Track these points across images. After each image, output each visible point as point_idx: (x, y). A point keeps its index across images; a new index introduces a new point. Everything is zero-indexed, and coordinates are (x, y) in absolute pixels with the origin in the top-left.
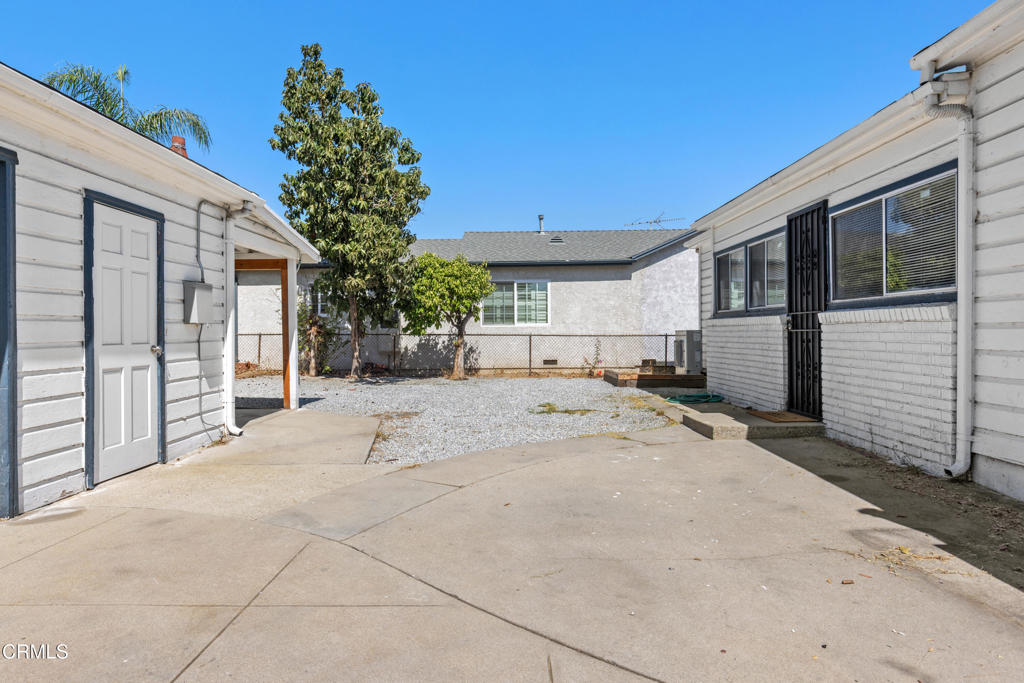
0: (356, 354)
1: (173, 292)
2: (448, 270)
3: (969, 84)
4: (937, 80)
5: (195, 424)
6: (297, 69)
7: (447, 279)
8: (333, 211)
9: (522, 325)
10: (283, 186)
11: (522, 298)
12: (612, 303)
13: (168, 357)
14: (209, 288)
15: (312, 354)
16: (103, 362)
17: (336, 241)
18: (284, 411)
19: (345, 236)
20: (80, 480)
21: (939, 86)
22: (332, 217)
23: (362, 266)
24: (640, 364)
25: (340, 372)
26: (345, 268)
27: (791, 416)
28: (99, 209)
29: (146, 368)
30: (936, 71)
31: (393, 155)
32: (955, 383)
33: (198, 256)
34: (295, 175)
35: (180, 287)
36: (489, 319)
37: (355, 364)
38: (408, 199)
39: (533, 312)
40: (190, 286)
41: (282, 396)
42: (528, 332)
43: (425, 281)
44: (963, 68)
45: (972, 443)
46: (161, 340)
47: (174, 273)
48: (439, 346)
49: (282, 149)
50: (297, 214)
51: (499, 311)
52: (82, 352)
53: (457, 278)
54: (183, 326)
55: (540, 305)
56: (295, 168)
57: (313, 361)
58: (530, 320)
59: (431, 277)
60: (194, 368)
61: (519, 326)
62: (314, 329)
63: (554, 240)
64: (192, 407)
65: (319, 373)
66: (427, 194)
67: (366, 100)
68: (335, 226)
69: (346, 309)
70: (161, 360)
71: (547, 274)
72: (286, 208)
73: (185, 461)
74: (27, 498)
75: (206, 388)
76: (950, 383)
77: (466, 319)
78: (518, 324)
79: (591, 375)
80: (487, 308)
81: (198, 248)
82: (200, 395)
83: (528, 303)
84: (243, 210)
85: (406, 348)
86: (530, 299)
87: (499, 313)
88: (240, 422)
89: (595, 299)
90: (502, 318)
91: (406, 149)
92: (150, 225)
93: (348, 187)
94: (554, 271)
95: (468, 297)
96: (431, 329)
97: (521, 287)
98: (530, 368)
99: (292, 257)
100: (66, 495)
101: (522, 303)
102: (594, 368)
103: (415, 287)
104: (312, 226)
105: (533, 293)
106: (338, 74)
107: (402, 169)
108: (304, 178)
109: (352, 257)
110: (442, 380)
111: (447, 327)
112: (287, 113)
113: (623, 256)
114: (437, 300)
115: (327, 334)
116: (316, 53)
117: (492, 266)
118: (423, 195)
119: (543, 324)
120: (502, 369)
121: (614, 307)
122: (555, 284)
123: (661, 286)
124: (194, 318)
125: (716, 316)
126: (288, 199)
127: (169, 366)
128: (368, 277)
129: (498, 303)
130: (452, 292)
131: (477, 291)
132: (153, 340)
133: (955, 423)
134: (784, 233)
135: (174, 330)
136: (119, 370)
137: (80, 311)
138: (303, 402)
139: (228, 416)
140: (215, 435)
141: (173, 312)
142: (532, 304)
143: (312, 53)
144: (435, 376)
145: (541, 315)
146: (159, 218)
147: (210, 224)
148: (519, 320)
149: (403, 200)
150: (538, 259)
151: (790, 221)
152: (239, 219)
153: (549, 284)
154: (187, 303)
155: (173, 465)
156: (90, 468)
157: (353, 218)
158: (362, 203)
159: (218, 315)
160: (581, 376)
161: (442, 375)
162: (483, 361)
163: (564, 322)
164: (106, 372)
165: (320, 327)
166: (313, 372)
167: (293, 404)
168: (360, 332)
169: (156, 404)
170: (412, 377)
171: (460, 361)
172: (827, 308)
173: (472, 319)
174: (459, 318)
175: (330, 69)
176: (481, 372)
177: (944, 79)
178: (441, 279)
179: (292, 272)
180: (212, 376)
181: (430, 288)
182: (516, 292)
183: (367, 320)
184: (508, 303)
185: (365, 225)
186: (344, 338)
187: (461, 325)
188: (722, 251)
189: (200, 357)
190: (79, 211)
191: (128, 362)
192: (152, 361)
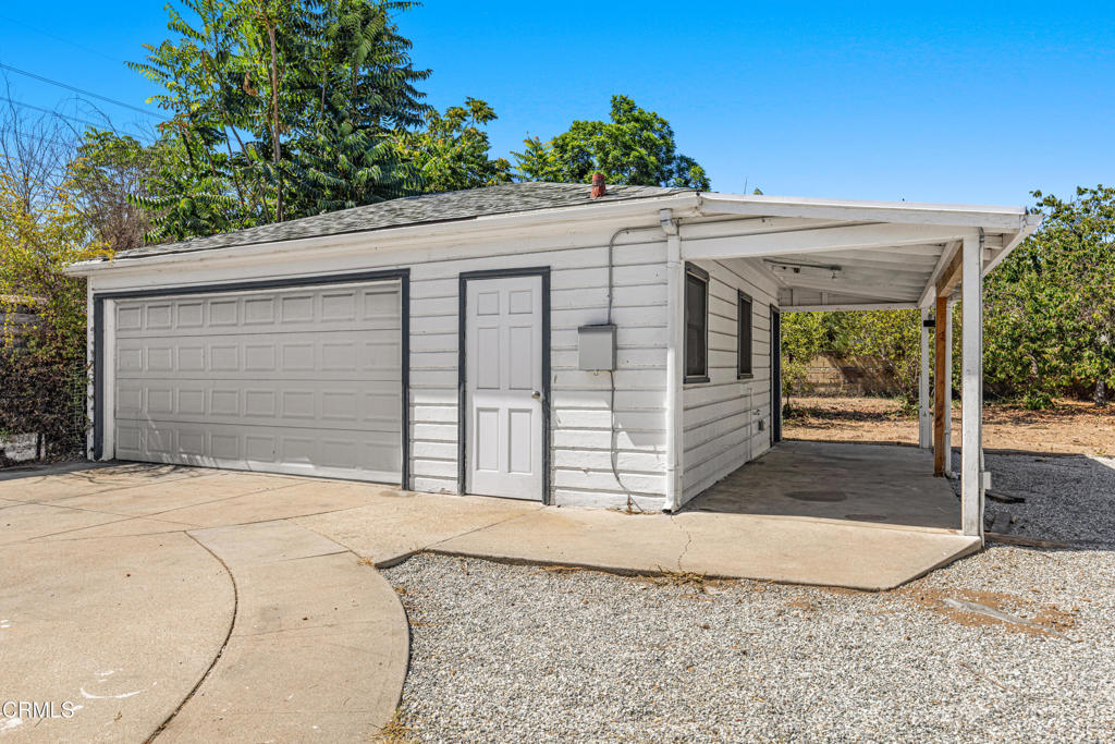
1: (564, 339)
5: (603, 481)
13: (556, 404)
16: (478, 402)
20: (454, 486)
28: (475, 283)
29: (526, 411)
33: (610, 296)
35: (575, 333)
46: (546, 386)
47: (568, 319)
52: (457, 393)
54: (583, 373)
60: (603, 418)
64: (597, 460)
70: (546, 405)
74: (418, 482)
75: (626, 445)
81: (611, 286)
82: (614, 451)
92: (534, 281)
100: (443, 492)
127: (558, 413)
132: (537, 386)
135: (567, 378)
136: (496, 410)
137: (456, 364)
141: (563, 359)
146: (545, 273)
147: (639, 253)
156: (462, 481)
164: (483, 409)
169: (540, 445)
180: (642, 432)
189: (612, 409)
190: (456, 290)
191: (504, 404)
192: (536, 406)
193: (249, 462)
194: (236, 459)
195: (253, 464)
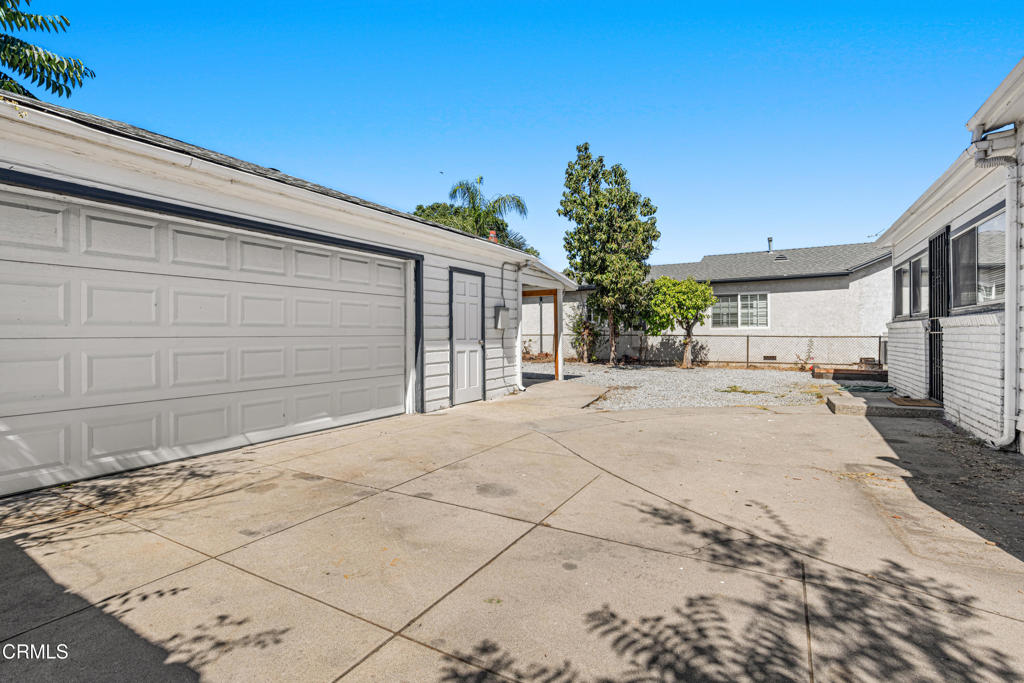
0: (613, 349)
1: (489, 313)
2: (677, 289)
3: (1016, 139)
4: (984, 139)
5: (500, 383)
6: (574, 162)
7: (677, 295)
8: (595, 253)
9: (745, 327)
10: (565, 239)
11: (744, 307)
12: (829, 309)
13: (487, 346)
14: (508, 309)
15: (585, 348)
16: (457, 348)
17: (596, 273)
18: (554, 381)
19: (603, 269)
20: (447, 403)
21: (984, 145)
22: (593, 257)
23: (613, 289)
24: (858, 361)
25: (603, 361)
26: (604, 291)
27: (929, 403)
28: (455, 274)
29: (476, 351)
30: (984, 132)
31: (637, 211)
32: (1003, 374)
33: (502, 293)
34: (572, 230)
35: (493, 310)
36: (716, 323)
37: (612, 355)
38: (644, 242)
39: (755, 318)
40: (497, 309)
41: (554, 373)
42: (746, 334)
43: (661, 297)
44: (1012, 126)
45: (1016, 421)
46: (483, 337)
47: (490, 302)
48: (677, 344)
49: (565, 215)
50: (574, 256)
51: (725, 317)
52: (448, 342)
53: (684, 293)
54: (494, 330)
55: (761, 312)
56: (572, 226)
57: (586, 353)
58: (752, 324)
59: (665, 294)
60: (500, 352)
61: (742, 329)
62: (587, 331)
63: (778, 258)
64: (499, 373)
65: (589, 361)
66: (658, 237)
67: (619, 175)
68: (595, 263)
69: (606, 318)
70: (483, 347)
71: (767, 287)
72: (568, 253)
73: (494, 400)
74: (428, 406)
75: (506, 364)
76: (999, 374)
77: (693, 324)
78: (741, 327)
79: (802, 369)
80: (715, 315)
81: (502, 288)
82: (503, 367)
83: (750, 311)
84: (526, 265)
85: (652, 346)
86: (752, 307)
87: (725, 319)
88: (526, 385)
89: (812, 306)
90: (728, 323)
91: (645, 205)
92: (478, 279)
93: (604, 237)
94: (773, 285)
95: (694, 308)
96: (668, 331)
97: (744, 298)
98: (748, 362)
99: (560, 288)
100: (442, 408)
101: (745, 311)
102: (806, 363)
103: (653, 302)
104: (583, 264)
105: (755, 302)
106: (601, 160)
107: (644, 219)
108: (578, 232)
109: (606, 283)
110: (674, 368)
111: (680, 331)
112: (568, 191)
113: (841, 269)
114: (668, 310)
115: (595, 335)
116: (586, 149)
117: (713, 283)
118: (655, 237)
119: (765, 328)
120: (728, 362)
121: (831, 312)
122: (773, 294)
123: (881, 293)
124: (499, 326)
125: (895, 320)
126: (569, 246)
127: (487, 351)
128: (617, 296)
129: (725, 311)
130: (680, 305)
131: (700, 302)
132: (480, 337)
133: (1003, 405)
134: (927, 253)
135: (490, 333)
136: (464, 352)
137: (447, 324)
138: (566, 377)
139: (518, 380)
140: (511, 389)
141: (489, 323)
142: (754, 311)
143: (584, 149)
144: (670, 365)
145: (762, 320)
146: (482, 275)
147: (509, 275)
148: (743, 324)
149: (640, 243)
150: (759, 275)
151: (930, 242)
152: (525, 270)
153: (769, 296)
154: (496, 318)
155: (488, 401)
156: (451, 398)
157: (608, 256)
158: (615, 246)
159: (512, 324)
160: (791, 369)
161: (674, 365)
162: (711, 357)
163: (782, 326)
164: (459, 352)
165: (591, 330)
166: (586, 360)
167: (561, 377)
168: (616, 334)
169: (481, 369)
170: (653, 365)
171: (688, 355)
172: (948, 315)
173: (698, 323)
174: (688, 323)
175: (595, 157)
176: (710, 364)
177: (988, 138)
178: (672, 295)
179: (560, 296)
180: (510, 358)
181: (664, 301)
182: (739, 303)
183: (621, 325)
184: (733, 311)
185: (615, 261)
186: (607, 338)
187: (689, 329)
188: (899, 265)
189: (503, 347)
190: (447, 277)
191: (468, 348)
192: (479, 348)
193: (248, 435)
194: (225, 437)
195: (254, 437)
